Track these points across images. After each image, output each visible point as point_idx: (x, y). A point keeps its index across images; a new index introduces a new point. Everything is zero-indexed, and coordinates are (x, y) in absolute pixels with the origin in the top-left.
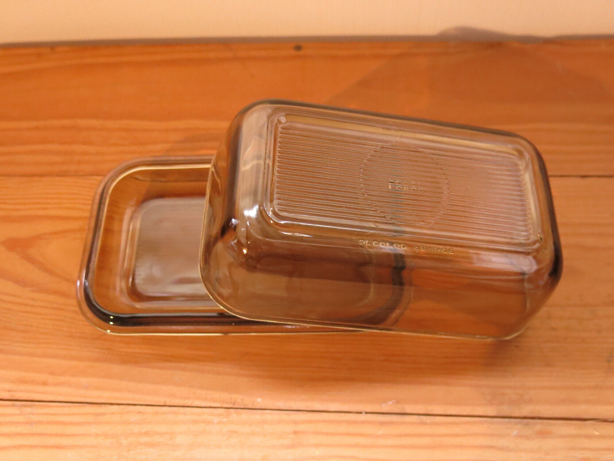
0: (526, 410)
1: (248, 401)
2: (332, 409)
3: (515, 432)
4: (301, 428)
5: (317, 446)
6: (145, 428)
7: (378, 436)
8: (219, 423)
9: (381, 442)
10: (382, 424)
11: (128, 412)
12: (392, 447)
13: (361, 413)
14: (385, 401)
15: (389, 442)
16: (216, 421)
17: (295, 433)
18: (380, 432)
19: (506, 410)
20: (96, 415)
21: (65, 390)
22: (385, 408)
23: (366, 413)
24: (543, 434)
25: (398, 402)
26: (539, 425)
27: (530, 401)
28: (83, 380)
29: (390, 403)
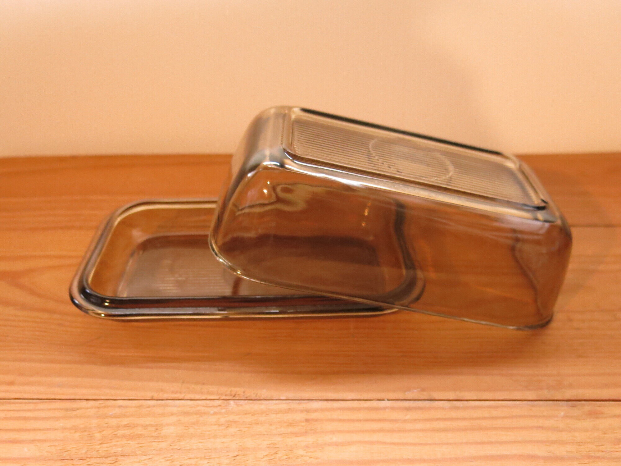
0: (569, 394)
1: (251, 393)
2: (349, 398)
3: (562, 414)
4: (313, 416)
5: (333, 432)
6: (125, 421)
7: (405, 421)
8: (215, 414)
9: (409, 426)
10: (408, 409)
11: (107, 407)
12: (422, 430)
13: (383, 400)
14: (409, 390)
15: (419, 426)
16: (212, 412)
17: (307, 420)
18: (408, 417)
19: (546, 394)
20: (67, 410)
21: (34, 388)
22: (409, 395)
23: (388, 400)
24: (594, 415)
25: (423, 390)
26: (588, 407)
27: (571, 386)
28: (57, 380)
29: (415, 391)
